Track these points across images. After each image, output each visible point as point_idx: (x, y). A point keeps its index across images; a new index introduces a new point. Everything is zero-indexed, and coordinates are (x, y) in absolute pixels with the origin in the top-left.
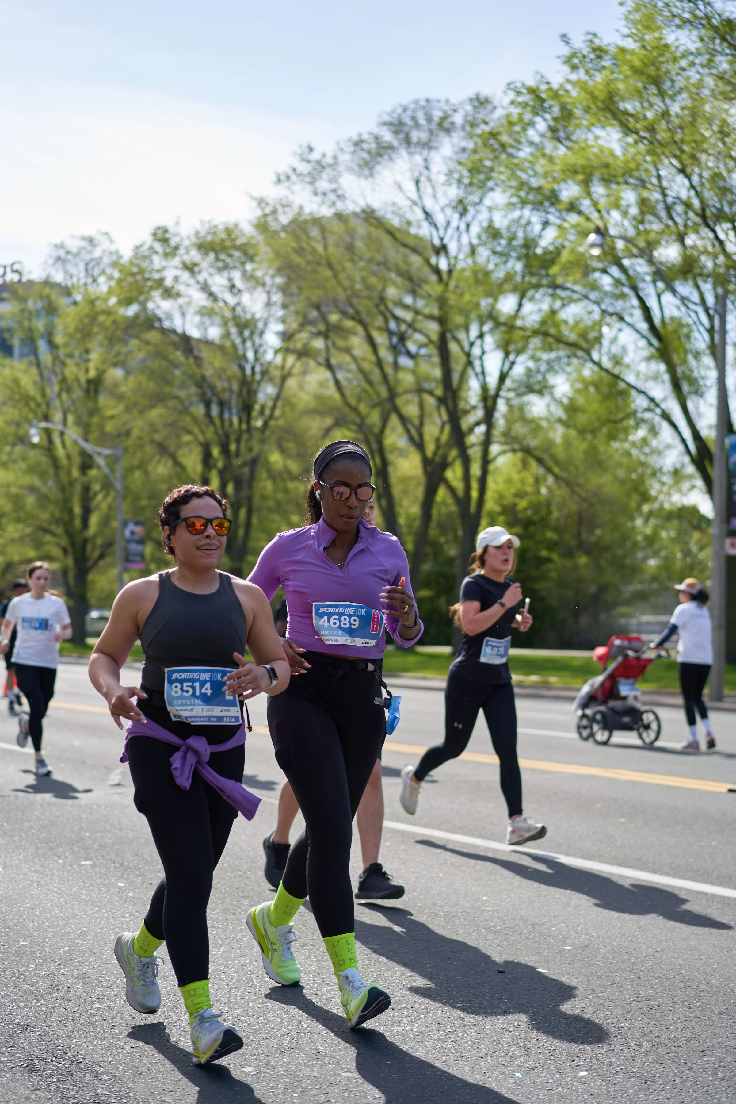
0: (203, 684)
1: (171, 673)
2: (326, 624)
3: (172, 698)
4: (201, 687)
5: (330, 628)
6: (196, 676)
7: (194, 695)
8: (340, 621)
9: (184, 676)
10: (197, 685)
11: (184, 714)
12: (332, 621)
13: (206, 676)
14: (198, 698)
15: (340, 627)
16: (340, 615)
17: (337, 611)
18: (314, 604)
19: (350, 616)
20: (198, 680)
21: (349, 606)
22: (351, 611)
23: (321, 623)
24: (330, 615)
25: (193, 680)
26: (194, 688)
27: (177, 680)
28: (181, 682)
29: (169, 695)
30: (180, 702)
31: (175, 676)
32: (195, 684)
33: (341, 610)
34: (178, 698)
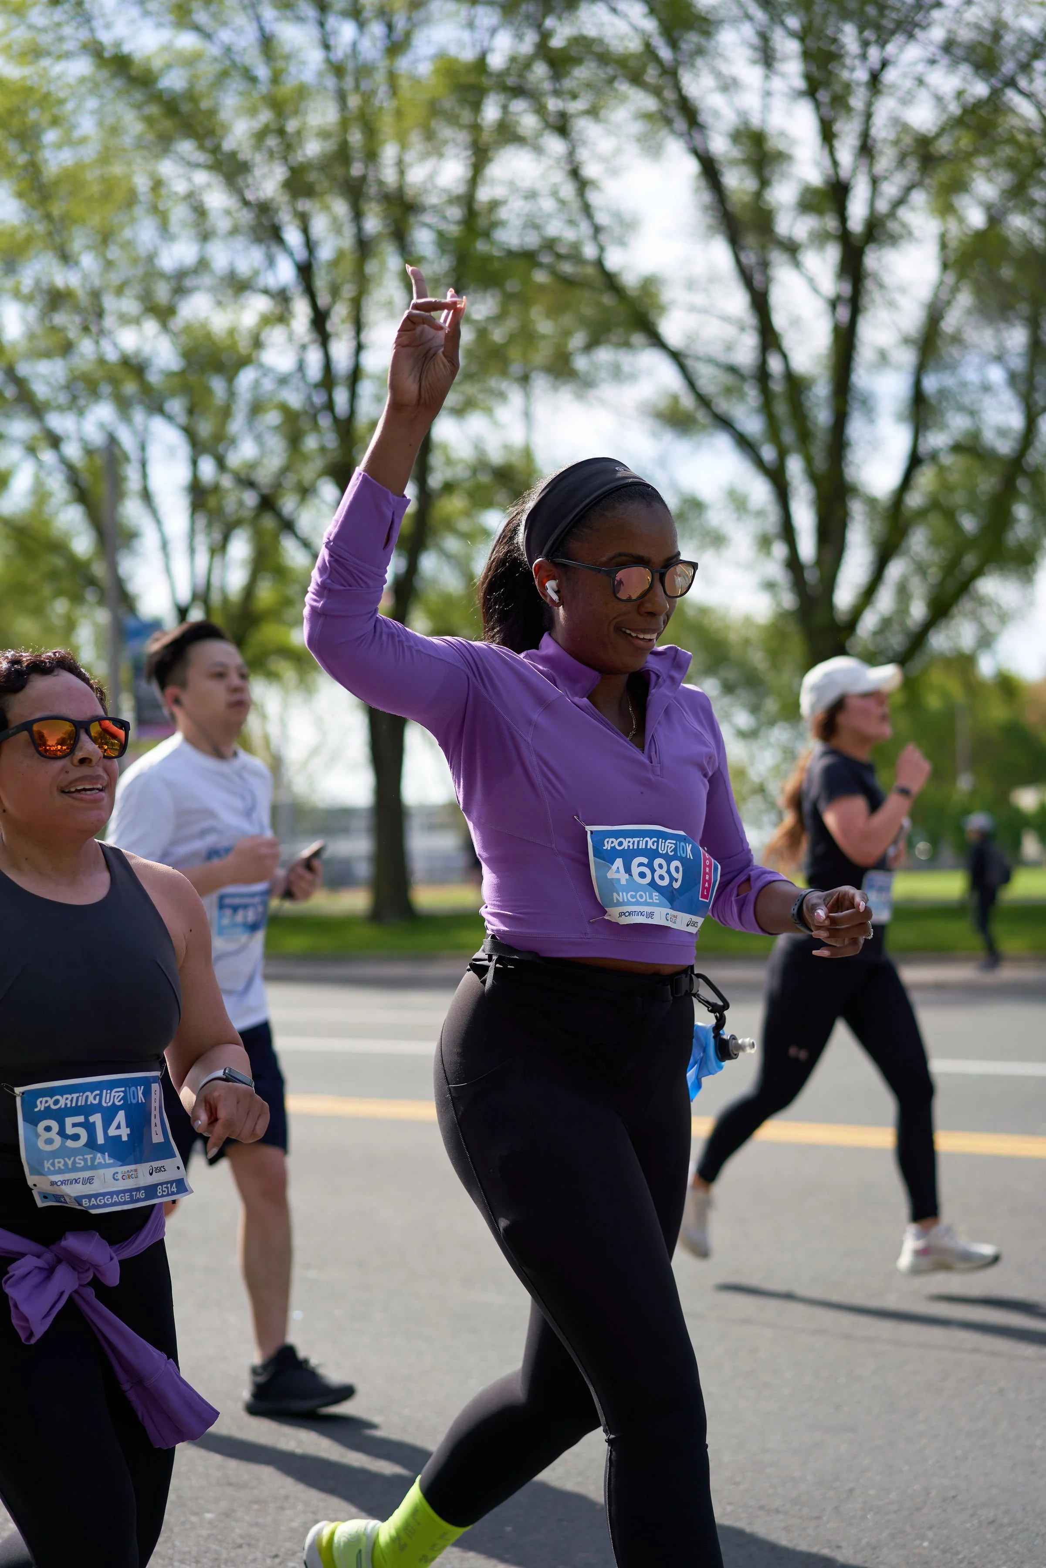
0: (109, 1116)
1: (30, 1099)
2: (623, 877)
3: (39, 1157)
4: (106, 1125)
5: (632, 886)
6: (92, 1098)
7: (91, 1143)
8: (653, 871)
9: (64, 1101)
10: (97, 1119)
11: (72, 1191)
12: (635, 870)
13: (115, 1097)
14: (101, 1149)
15: (653, 884)
16: (652, 855)
17: (642, 846)
18: (589, 828)
19: (669, 859)
20: (97, 1108)
21: (664, 836)
22: (667, 846)
23: (611, 875)
24: (628, 856)
25: (86, 1110)
26: (90, 1128)
27: (48, 1113)
28: (60, 1116)
29: (32, 1148)
30: (59, 1163)
31: (41, 1104)
32: (92, 1119)
33: (651, 843)
34: (55, 1154)
